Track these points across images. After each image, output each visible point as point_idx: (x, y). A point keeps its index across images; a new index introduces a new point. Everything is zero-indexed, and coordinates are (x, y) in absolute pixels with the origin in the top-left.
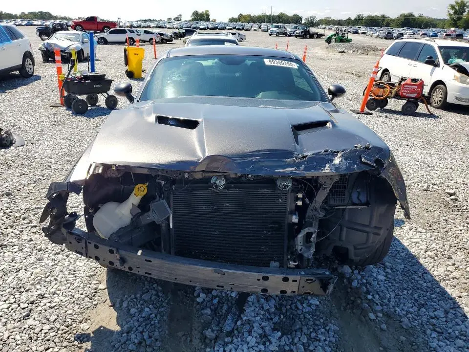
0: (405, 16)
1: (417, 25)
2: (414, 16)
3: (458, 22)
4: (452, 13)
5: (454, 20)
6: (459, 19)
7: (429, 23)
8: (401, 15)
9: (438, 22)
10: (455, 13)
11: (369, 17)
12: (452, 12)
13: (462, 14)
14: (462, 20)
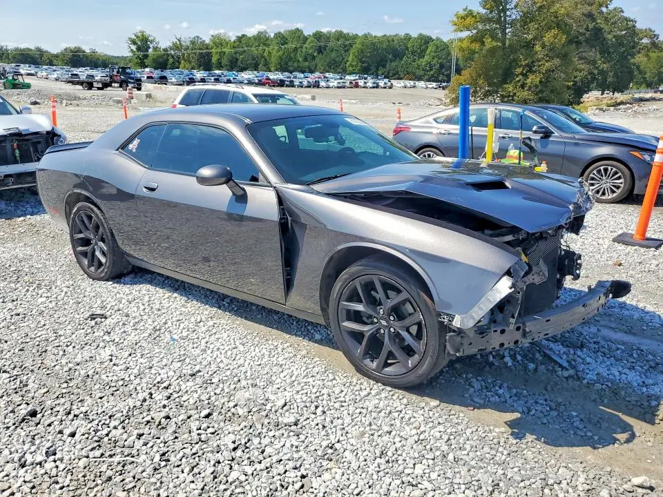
0: (71, 51)
1: (93, 64)
2: (84, 52)
3: (145, 60)
4: (135, 50)
5: (140, 59)
6: (146, 56)
7: (107, 62)
8: (66, 49)
9: (118, 60)
10: (139, 49)
11: (16, 49)
12: (134, 48)
13: (147, 51)
14: (150, 58)
